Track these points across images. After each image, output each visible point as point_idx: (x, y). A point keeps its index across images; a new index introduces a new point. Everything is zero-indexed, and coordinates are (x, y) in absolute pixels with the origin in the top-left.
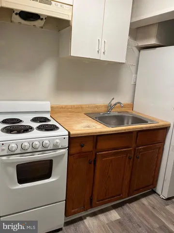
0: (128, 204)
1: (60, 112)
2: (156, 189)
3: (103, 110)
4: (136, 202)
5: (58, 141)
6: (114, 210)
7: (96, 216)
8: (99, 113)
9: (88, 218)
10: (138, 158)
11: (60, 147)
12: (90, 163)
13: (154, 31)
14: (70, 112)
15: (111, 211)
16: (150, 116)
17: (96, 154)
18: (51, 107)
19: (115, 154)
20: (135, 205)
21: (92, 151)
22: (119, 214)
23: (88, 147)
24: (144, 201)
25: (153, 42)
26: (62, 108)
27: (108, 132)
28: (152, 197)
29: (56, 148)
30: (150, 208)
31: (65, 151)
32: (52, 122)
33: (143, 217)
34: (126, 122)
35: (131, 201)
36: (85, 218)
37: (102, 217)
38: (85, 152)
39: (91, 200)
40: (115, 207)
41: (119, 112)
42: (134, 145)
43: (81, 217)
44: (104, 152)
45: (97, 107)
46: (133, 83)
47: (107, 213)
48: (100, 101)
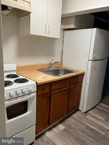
0: (66, 119)
1: (22, 70)
2: (79, 108)
3: (47, 67)
4: (70, 117)
5: (31, 88)
6: (60, 124)
7: (52, 130)
8: (45, 69)
9: (47, 132)
10: (71, 92)
11: (32, 92)
12: (48, 99)
13: (73, 20)
14: (28, 69)
15: (59, 125)
16: (73, 68)
17: (51, 94)
18: (17, 67)
19: (60, 92)
20: (70, 119)
21: (49, 92)
22: (64, 126)
23: (47, 90)
24: (74, 115)
25: (73, 26)
26: (22, 67)
27: (57, 79)
28: (78, 113)
29: (30, 93)
30: (79, 119)
31: (35, 94)
32: (21, 77)
33: (76, 125)
34: (60, 73)
35: (68, 117)
36: (46, 133)
37: (55, 130)
38: (46, 93)
39: (49, 121)
40: (60, 123)
41: (56, 67)
42: (69, 86)
43: (43, 132)
44: (55, 92)
45: (43, 65)
46: (61, 50)
47: (57, 126)
48: (44, 61)
